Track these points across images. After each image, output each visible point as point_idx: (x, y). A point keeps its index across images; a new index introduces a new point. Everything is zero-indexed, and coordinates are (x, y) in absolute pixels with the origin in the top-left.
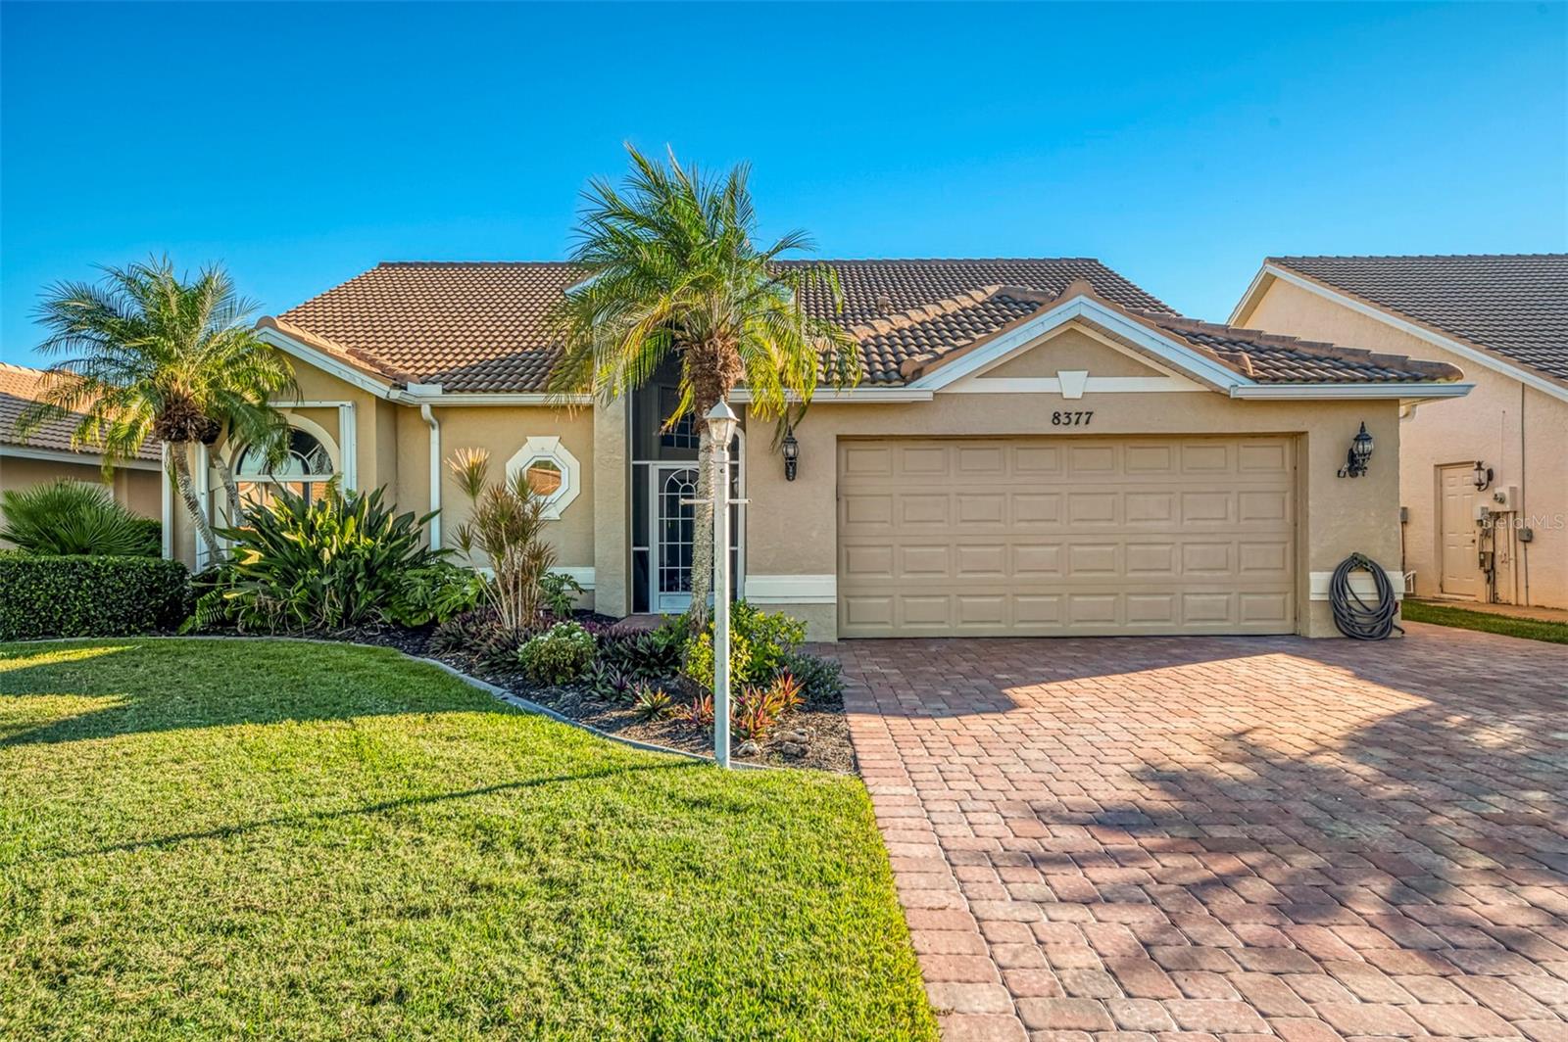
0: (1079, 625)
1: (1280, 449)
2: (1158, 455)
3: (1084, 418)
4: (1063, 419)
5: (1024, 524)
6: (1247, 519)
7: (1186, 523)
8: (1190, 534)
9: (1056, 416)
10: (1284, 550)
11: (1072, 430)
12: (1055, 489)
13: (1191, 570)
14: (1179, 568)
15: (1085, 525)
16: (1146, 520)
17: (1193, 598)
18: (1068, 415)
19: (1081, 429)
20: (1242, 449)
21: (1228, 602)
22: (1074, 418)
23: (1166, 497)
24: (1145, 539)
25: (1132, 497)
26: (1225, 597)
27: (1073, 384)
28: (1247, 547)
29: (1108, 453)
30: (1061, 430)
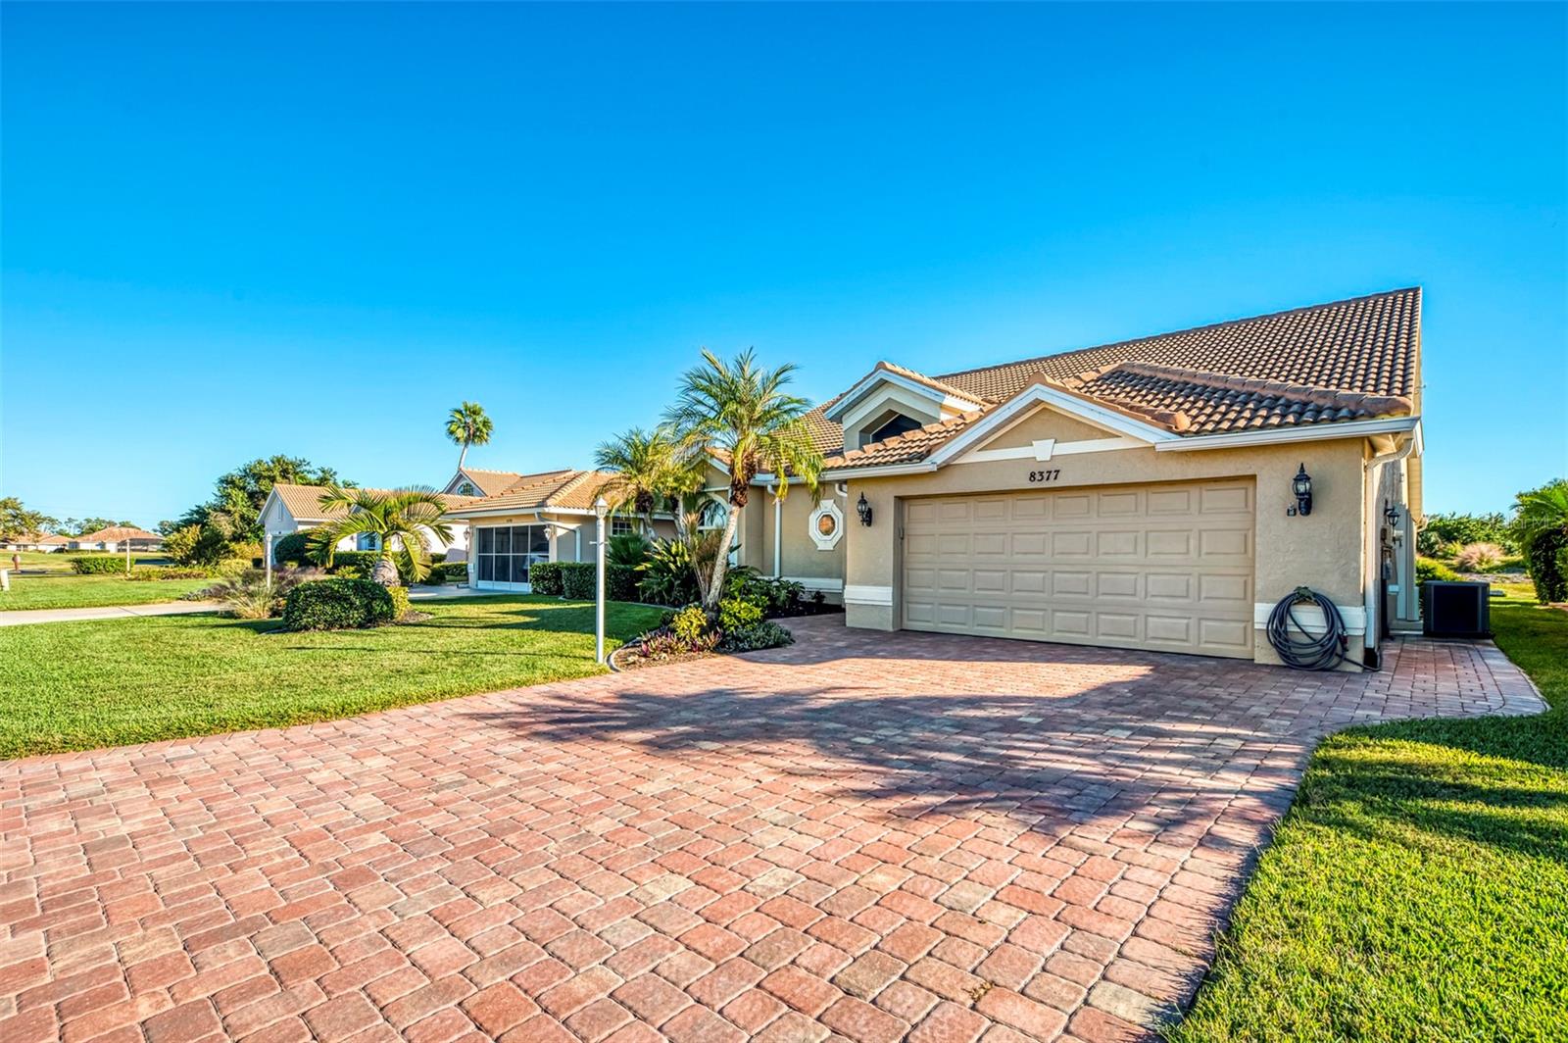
0: (1058, 634)
1: (1243, 491)
2: (1126, 500)
3: (1053, 475)
4: (1038, 477)
5: (1019, 556)
6: (1208, 554)
7: (1150, 556)
8: (1153, 566)
9: (1033, 475)
10: (1245, 582)
11: (1045, 484)
12: (1043, 530)
13: (1153, 596)
14: (1143, 593)
15: (1065, 557)
16: (1116, 554)
17: (1155, 619)
18: (1041, 473)
19: (1052, 484)
20: (1204, 493)
21: (1188, 625)
22: (1045, 475)
23: (1131, 536)
24: (1114, 569)
25: (1103, 535)
26: (1185, 621)
27: (1042, 450)
28: (1208, 578)
29: (1084, 501)
30: (1036, 485)
